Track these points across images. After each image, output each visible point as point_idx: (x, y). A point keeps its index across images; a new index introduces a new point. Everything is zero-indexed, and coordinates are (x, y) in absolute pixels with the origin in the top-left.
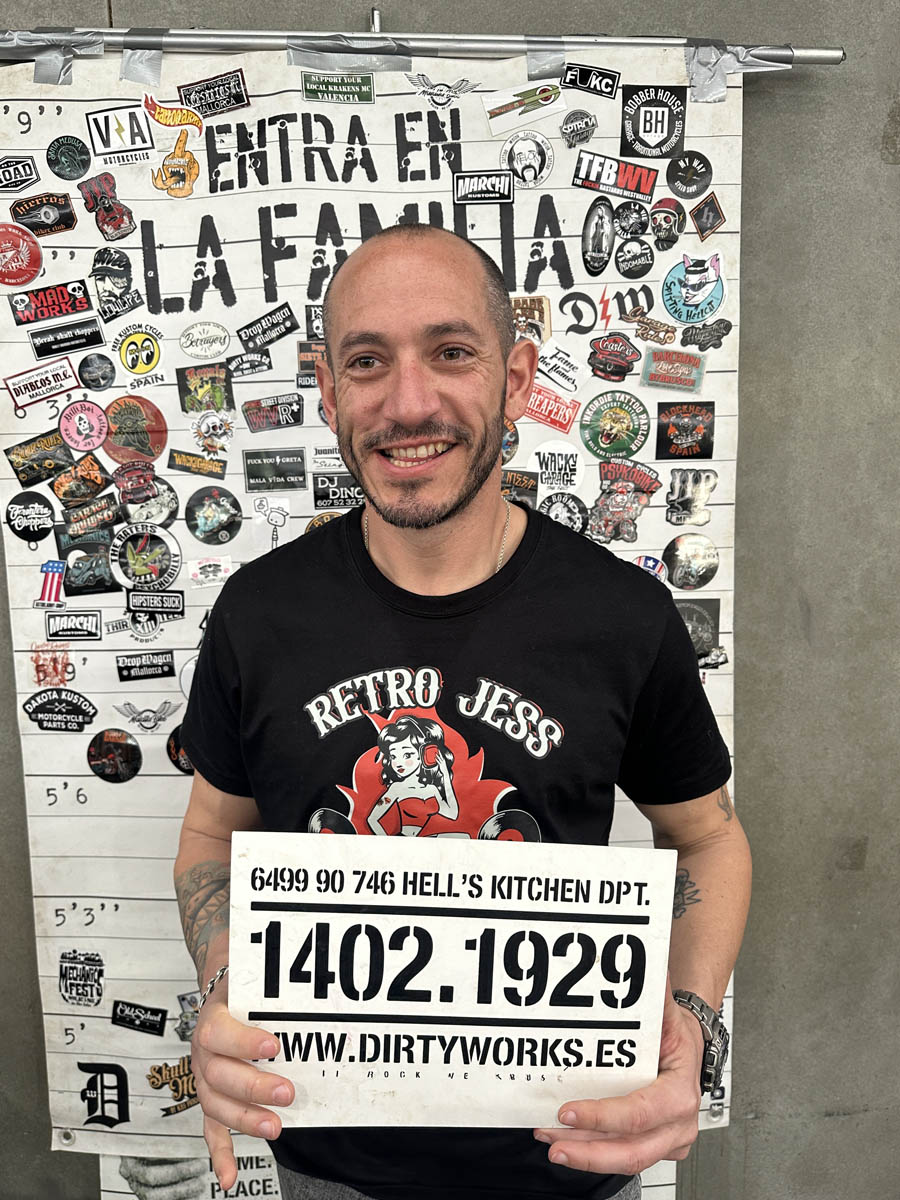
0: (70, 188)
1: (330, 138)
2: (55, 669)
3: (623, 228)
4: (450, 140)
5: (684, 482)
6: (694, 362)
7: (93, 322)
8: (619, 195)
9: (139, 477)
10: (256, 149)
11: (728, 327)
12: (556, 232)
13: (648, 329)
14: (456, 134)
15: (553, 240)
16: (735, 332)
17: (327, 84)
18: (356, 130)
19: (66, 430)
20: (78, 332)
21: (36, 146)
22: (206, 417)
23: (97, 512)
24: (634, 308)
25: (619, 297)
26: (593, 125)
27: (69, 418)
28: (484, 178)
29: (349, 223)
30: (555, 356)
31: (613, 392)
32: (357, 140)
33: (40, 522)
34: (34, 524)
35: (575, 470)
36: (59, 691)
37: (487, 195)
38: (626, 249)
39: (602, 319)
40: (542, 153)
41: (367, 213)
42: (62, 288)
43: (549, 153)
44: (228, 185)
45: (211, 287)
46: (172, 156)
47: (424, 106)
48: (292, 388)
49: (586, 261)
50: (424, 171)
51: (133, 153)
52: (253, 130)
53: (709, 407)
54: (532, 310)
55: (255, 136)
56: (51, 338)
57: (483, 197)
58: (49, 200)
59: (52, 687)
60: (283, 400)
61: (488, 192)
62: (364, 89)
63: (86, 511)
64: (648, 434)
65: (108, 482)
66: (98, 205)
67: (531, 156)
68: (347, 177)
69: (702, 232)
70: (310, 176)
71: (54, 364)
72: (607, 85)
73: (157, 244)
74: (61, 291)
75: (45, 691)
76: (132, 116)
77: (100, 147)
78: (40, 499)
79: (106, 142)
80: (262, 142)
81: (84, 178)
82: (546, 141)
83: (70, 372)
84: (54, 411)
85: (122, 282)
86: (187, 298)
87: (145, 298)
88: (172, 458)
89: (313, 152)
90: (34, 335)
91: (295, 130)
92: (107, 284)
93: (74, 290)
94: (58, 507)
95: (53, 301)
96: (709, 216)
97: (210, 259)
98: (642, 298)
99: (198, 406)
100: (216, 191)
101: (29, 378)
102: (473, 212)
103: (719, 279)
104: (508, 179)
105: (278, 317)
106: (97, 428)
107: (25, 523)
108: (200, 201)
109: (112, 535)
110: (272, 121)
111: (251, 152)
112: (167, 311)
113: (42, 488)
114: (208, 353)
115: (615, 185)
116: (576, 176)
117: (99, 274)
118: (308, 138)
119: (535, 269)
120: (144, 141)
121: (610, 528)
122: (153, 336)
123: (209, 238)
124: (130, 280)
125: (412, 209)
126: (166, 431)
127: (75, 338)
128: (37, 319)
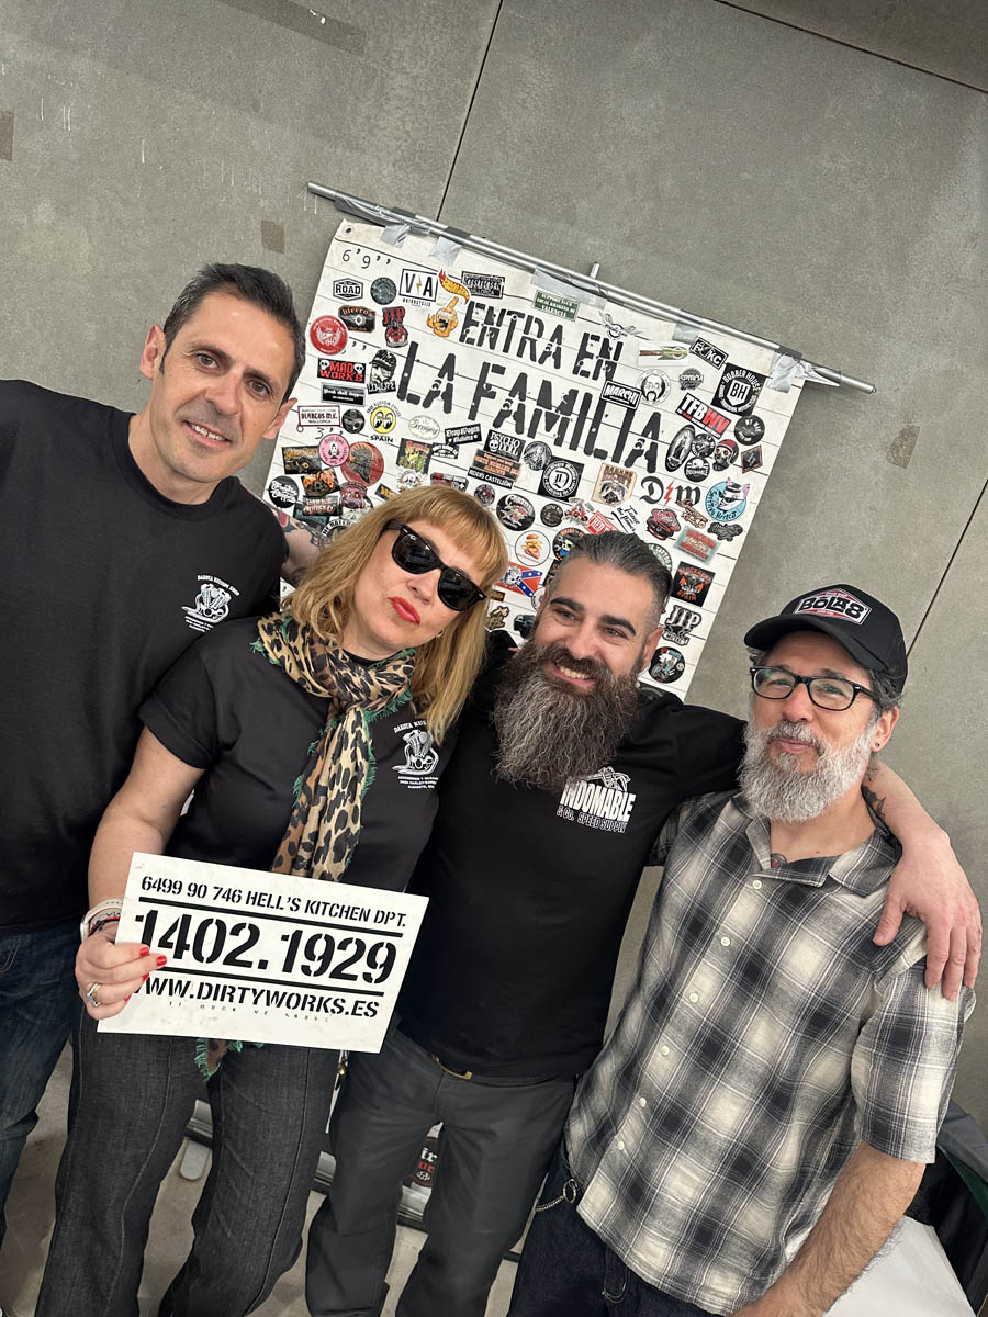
0: (378, 309)
1: (540, 335)
3: (697, 448)
4: (611, 360)
5: (680, 614)
7: (362, 391)
8: (701, 428)
9: (357, 493)
10: (495, 326)
11: (740, 531)
12: (655, 437)
14: (616, 357)
16: (743, 536)
17: (551, 301)
18: (558, 334)
19: (323, 449)
20: (351, 394)
21: (368, 278)
22: (409, 472)
23: (324, 504)
24: (687, 500)
26: (700, 381)
27: (327, 442)
28: (624, 390)
29: (533, 389)
30: (628, 510)
31: (656, 545)
33: (289, 497)
34: (284, 497)
37: (621, 400)
38: (694, 462)
39: (664, 499)
40: (663, 386)
41: (546, 387)
42: (351, 364)
43: (667, 388)
44: (471, 341)
45: (440, 397)
46: (444, 310)
47: (603, 334)
48: (464, 474)
49: (667, 460)
51: (422, 300)
52: (497, 313)
53: (712, 575)
54: (624, 478)
55: (497, 317)
56: (334, 392)
57: (618, 400)
58: (362, 311)
60: (456, 479)
61: (623, 398)
62: (572, 311)
63: (318, 501)
65: (337, 488)
66: (390, 324)
67: (656, 387)
68: (542, 361)
69: (745, 467)
70: (520, 354)
71: (330, 407)
72: (718, 360)
74: (350, 366)
76: (429, 279)
77: (404, 292)
78: (292, 483)
79: (408, 291)
80: (499, 324)
82: (668, 380)
83: (337, 416)
84: (320, 435)
85: (388, 373)
86: (423, 398)
87: (397, 388)
88: (379, 489)
90: (325, 387)
91: (521, 323)
92: (379, 372)
93: (358, 368)
94: (302, 492)
95: (343, 371)
96: (751, 462)
97: (445, 381)
98: (693, 494)
99: (406, 464)
101: (313, 410)
102: (609, 406)
103: (745, 500)
104: (637, 395)
105: (472, 431)
106: (341, 455)
107: (279, 494)
108: (451, 344)
109: (328, 522)
110: (510, 313)
111: (491, 326)
112: (409, 401)
113: (296, 478)
114: (424, 436)
115: (701, 421)
116: (680, 407)
117: (376, 364)
118: (527, 330)
119: (635, 454)
120: (431, 295)
122: (395, 413)
123: (449, 367)
124: (392, 374)
125: (574, 393)
126: (382, 472)
127: (348, 396)
128: (330, 378)
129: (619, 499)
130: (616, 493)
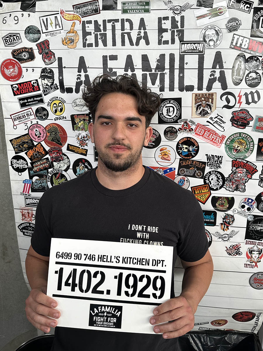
0: (33, 45)
1: (131, 28)
2: (29, 216)
3: (249, 67)
7: (40, 96)
8: (249, 53)
9: (57, 153)
10: (102, 32)
12: (221, 67)
14: (182, 25)
15: (220, 70)
17: (132, 6)
18: (142, 24)
19: (31, 134)
20: (35, 99)
22: (81, 133)
23: (43, 164)
25: (246, 95)
26: (240, 24)
27: (32, 130)
28: (193, 44)
29: (138, 63)
30: (216, 117)
31: (240, 133)
32: (142, 28)
33: (23, 166)
34: (21, 166)
35: (221, 162)
36: (30, 224)
37: (193, 51)
38: (250, 75)
39: (238, 103)
40: (218, 34)
41: (145, 59)
42: (29, 82)
43: (220, 34)
44: (90, 45)
45: (83, 84)
46: (69, 32)
47: (170, 14)
49: (233, 79)
50: (168, 41)
51: (56, 32)
54: (208, 98)
55: (102, 26)
56: (26, 101)
57: (192, 52)
59: (27, 222)
61: (194, 49)
63: (39, 163)
64: (253, 150)
65: (47, 153)
66: (43, 52)
67: (213, 36)
68: (137, 44)
70: (123, 44)
71: (27, 110)
72: (247, 7)
73: (63, 66)
74: (29, 84)
75: (25, 223)
76: (56, 17)
78: (23, 158)
79: (47, 29)
81: (39, 42)
82: (220, 30)
83: (32, 113)
84: (27, 127)
85: (51, 80)
86: (74, 88)
87: (59, 87)
89: (125, 34)
90: (20, 100)
91: (118, 25)
92: (46, 81)
93: (34, 83)
94: (29, 161)
95: (26, 87)
97: (83, 74)
98: (255, 95)
99: (78, 129)
100: (86, 47)
101: (19, 115)
104: (202, 45)
106: (42, 134)
107: (17, 166)
109: (48, 172)
111: (100, 33)
112: (67, 93)
113: (22, 154)
114: (82, 110)
115: (248, 49)
116: (232, 43)
117: (43, 77)
121: (234, 186)
122: (63, 102)
124: (54, 80)
125: (162, 56)
126: (67, 137)
127: (34, 101)
128: (21, 94)
129: (209, 112)
130: (206, 109)
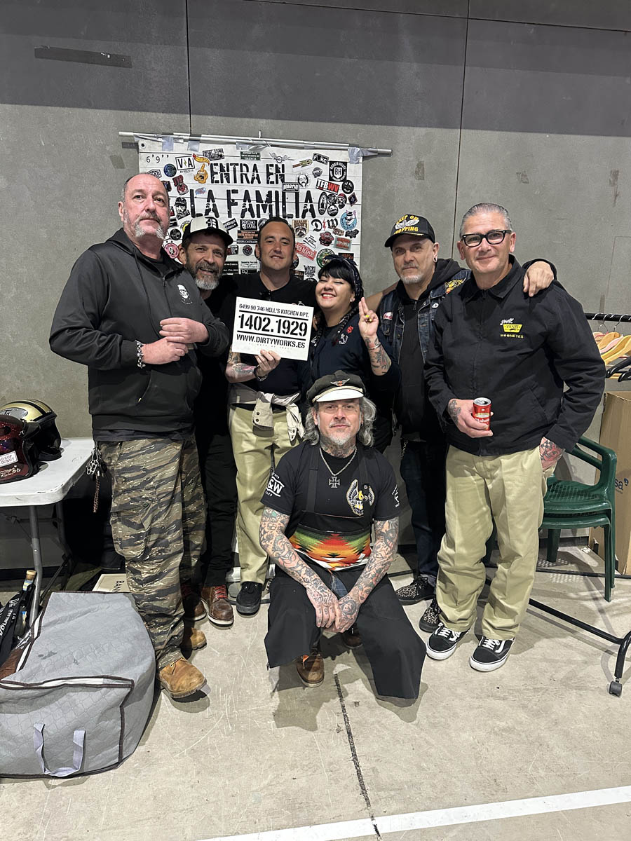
0: (170, 179)
1: (248, 171)
3: (330, 202)
4: (281, 173)
6: (349, 242)
8: (329, 192)
10: (226, 172)
11: (358, 232)
13: (336, 232)
14: (283, 171)
15: (310, 204)
16: (360, 233)
17: (247, 154)
18: (255, 168)
21: (160, 167)
24: (333, 225)
25: (328, 221)
26: (321, 172)
27: (167, 248)
28: (291, 185)
30: (310, 238)
32: (255, 171)
35: (314, 271)
37: (292, 190)
38: (330, 208)
39: (323, 227)
40: (307, 179)
41: (258, 193)
43: (309, 179)
44: (217, 182)
45: (211, 211)
46: (200, 171)
47: (274, 163)
50: (274, 181)
51: (189, 170)
52: (225, 166)
53: (352, 255)
54: (304, 224)
57: (290, 190)
60: (233, 247)
62: (258, 156)
66: (178, 184)
67: (304, 180)
68: (252, 182)
69: (352, 203)
70: (242, 182)
72: (325, 161)
73: (194, 197)
76: (189, 159)
77: (179, 168)
79: (181, 167)
80: (228, 170)
81: (175, 177)
82: (308, 175)
83: (167, 234)
85: (184, 207)
89: (243, 175)
91: (238, 168)
92: (180, 208)
96: (353, 200)
98: (335, 222)
100: (213, 183)
102: (287, 194)
103: (355, 218)
104: (298, 185)
105: (232, 223)
106: (175, 252)
108: (208, 185)
110: (231, 165)
115: (328, 189)
116: (317, 186)
117: (177, 205)
118: (242, 171)
119: (305, 212)
120: (192, 166)
123: (211, 197)
124: (186, 207)
125: (270, 193)
129: (304, 233)
130: (302, 231)
